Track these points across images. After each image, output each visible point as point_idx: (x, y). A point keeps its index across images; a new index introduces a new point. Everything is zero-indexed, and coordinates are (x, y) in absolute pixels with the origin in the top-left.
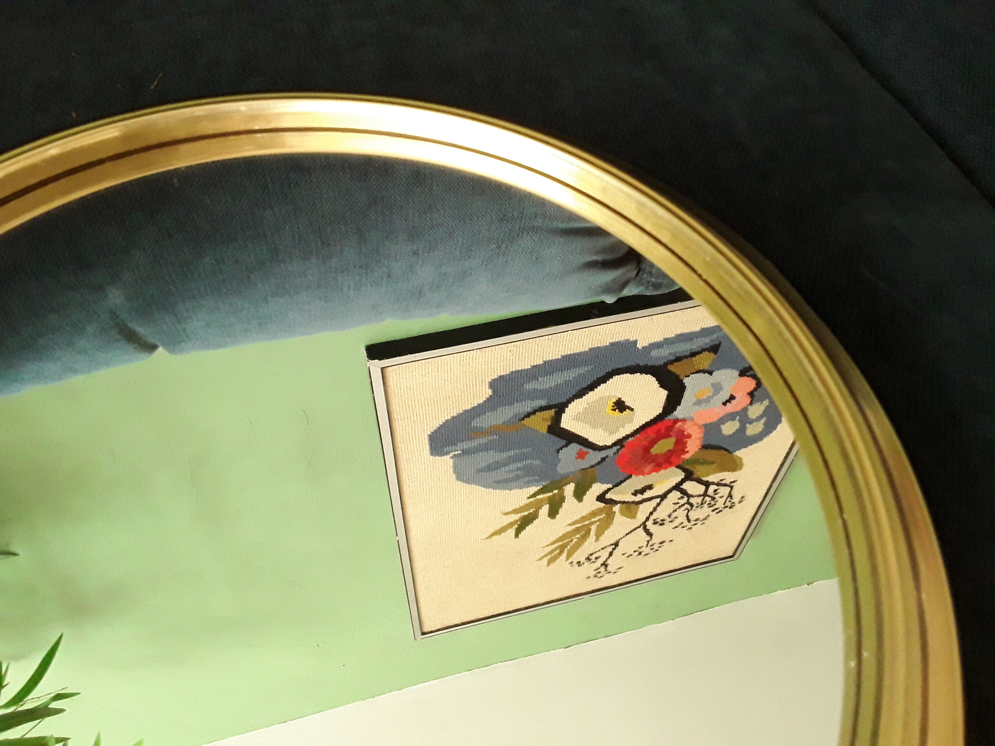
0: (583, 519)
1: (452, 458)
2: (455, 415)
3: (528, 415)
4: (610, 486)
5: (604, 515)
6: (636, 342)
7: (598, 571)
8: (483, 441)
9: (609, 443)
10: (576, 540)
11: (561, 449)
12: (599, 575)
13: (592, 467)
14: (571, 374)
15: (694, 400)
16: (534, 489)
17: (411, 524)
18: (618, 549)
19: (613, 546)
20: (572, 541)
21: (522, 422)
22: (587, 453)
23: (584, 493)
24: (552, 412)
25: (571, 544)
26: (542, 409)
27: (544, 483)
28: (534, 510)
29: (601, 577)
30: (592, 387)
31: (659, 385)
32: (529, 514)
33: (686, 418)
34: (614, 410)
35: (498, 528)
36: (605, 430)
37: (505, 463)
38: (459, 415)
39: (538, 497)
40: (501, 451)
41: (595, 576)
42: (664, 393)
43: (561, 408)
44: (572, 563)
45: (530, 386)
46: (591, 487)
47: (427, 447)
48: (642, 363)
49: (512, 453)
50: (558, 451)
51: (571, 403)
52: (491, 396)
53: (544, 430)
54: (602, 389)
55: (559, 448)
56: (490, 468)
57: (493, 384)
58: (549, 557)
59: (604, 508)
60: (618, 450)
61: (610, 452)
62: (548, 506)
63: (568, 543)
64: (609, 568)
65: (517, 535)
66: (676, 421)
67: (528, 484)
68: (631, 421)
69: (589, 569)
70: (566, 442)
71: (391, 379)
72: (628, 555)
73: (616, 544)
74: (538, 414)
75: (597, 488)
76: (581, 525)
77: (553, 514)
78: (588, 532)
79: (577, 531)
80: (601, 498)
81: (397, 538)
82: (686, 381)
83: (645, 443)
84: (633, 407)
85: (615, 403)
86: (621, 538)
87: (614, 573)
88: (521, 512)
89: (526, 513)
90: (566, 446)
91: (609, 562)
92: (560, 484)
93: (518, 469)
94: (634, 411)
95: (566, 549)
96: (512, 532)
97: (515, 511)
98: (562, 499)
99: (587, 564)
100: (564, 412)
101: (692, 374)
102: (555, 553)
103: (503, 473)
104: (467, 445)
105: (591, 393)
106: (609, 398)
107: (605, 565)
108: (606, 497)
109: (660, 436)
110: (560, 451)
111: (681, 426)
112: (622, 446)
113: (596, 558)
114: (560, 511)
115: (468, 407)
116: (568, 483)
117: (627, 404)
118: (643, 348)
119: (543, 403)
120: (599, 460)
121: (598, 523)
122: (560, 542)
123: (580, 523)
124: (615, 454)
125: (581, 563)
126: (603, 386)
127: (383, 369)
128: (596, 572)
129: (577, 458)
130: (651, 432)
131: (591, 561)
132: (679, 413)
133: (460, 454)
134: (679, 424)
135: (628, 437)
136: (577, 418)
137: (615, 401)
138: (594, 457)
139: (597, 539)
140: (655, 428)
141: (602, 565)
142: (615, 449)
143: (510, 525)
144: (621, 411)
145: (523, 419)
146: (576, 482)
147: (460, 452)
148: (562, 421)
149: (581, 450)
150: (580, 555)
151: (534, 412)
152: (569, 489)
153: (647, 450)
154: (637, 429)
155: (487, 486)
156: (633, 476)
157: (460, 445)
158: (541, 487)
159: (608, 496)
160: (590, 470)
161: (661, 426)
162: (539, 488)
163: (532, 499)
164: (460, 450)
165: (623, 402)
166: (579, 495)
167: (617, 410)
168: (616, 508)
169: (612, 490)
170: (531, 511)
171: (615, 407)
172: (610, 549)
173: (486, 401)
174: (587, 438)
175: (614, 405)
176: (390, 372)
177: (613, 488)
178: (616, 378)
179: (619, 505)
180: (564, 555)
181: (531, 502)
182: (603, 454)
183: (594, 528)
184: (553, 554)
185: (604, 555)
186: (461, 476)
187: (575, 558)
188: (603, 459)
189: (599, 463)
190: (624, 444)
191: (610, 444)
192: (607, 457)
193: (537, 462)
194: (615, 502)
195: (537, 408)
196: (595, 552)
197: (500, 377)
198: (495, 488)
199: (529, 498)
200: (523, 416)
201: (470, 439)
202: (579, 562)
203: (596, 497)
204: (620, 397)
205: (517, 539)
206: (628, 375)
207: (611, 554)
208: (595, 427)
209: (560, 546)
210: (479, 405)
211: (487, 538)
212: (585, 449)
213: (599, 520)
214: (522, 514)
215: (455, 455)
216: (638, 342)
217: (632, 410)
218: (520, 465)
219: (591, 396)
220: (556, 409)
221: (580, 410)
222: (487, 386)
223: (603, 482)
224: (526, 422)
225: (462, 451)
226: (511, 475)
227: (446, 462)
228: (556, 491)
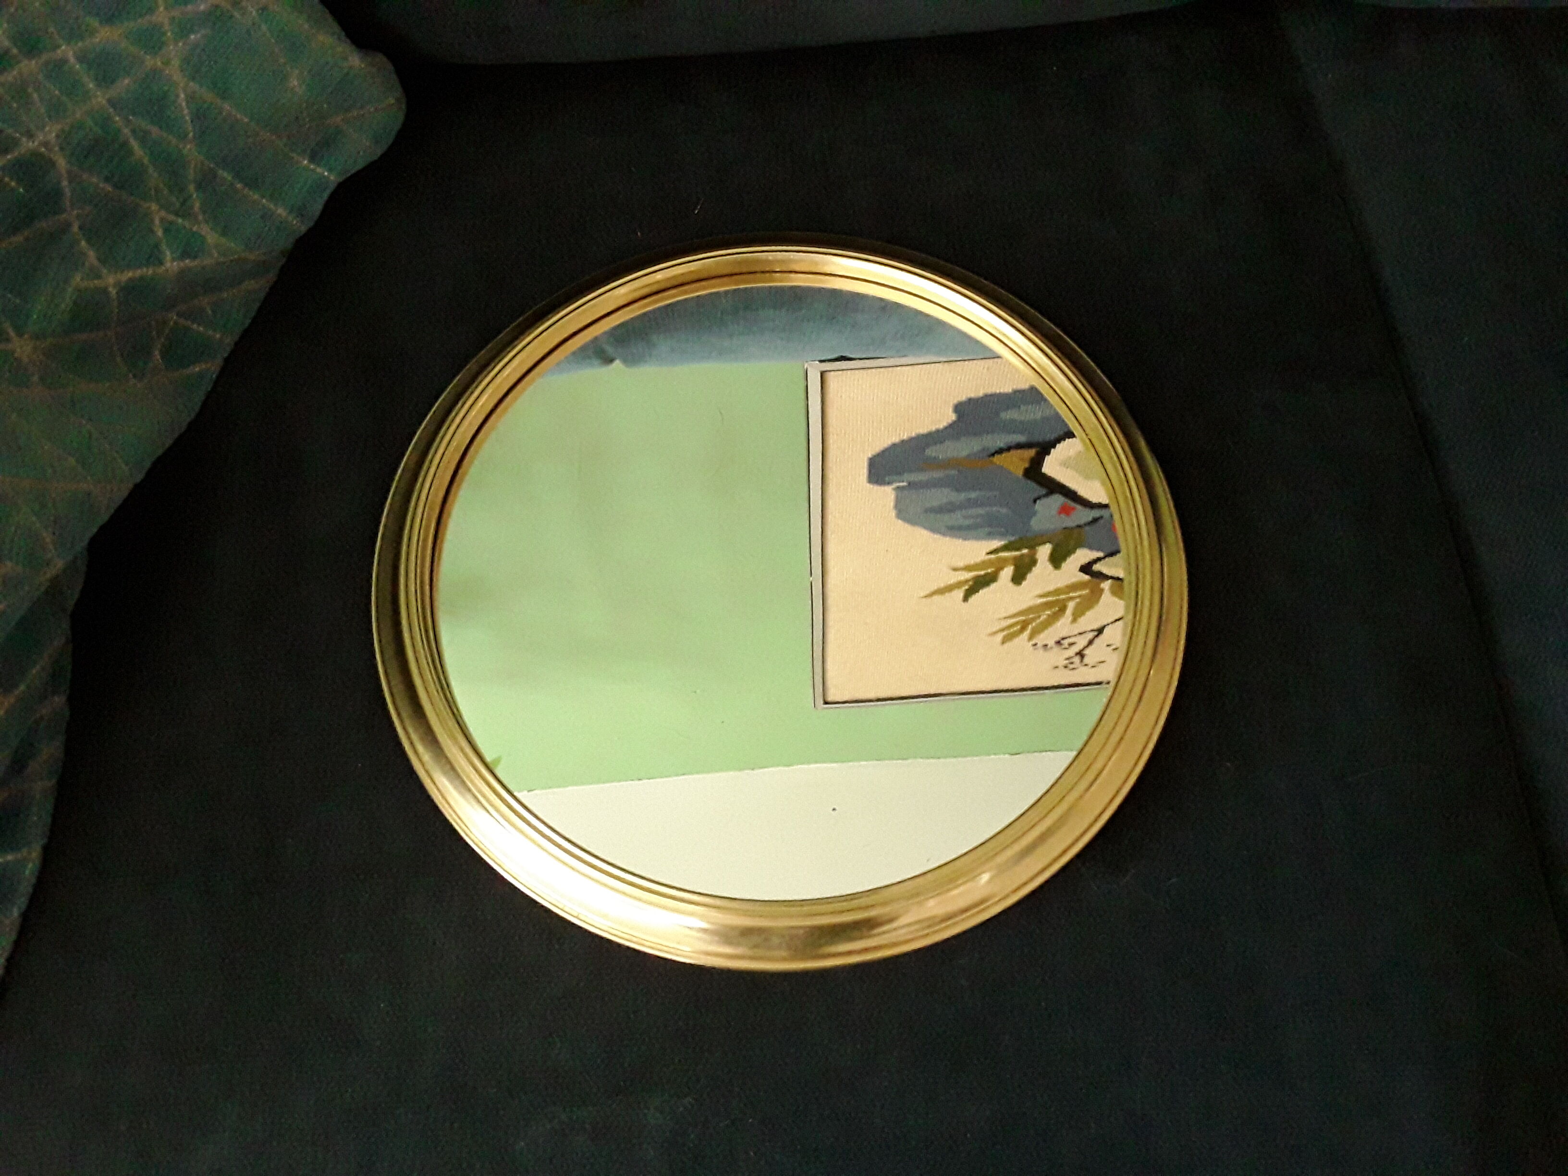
0: (1057, 592)
1: (894, 489)
2: (905, 437)
3: (1000, 451)
4: (1101, 554)
5: (1087, 591)
7: (1071, 661)
8: (937, 474)
9: (1103, 501)
10: (1045, 616)
11: (1039, 498)
12: (1071, 666)
13: (1079, 526)
16: (996, 544)
18: (1101, 637)
19: (1096, 633)
20: (1039, 617)
21: (991, 458)
22: (1073, 509)
23: (1064, 558)
24: (1032, 452)
25: (1038, 621)
26: (1019, 446)
27: (1012, 538)
28: (993, 569)
29: (1073, 669)
32: (986, 575)
35: (942, 585)
37: (961, 507)
38: (911, 439)
39: (999, 555)
40: (958, 490)
41: (1066, 667)
43: (1045, 448)
44: (1035, 645)
45: (1006, 415)
46: (1074, 552)
47: (865, 472)
49: (973, 495)
50: (1035, 501)
51: (1058, 444)
52: (954, 423)
53: (1020, 473)
55: (1036, 497)
56: (940, 510)
57: (959, 408)
58: (1005, 633)
59: (1089, 581)
61: (1104, 513)
62: (1012, 568)
63: (1033, 619)
64: (1086, 660)
65: (966, 598)
67: (990, 536)
69: (1059, 657)
70: (1047, 491)
71: (832, 387)
72: (1114, 647)
73: (1100, 631)
74: (1013, 452)
75: (1083, 556)
76: (1054, 598)
77: (1018, 578)
78: (1063, 609)
79: (1048, 605)
80: (1086, 569)
81: (811, 578)
86: (1108, 625)
87: (1093, 667)
88: (975, 570)
89: (982, 573)
90: (1046, 495)
91: (1086, 652)
92: (1033, 543)
93: (977, 516)
95: (1030, 626)
96: (960, 594)
97: (968, 568)
98: (1033, 562)
99: (1056, 649)
100: (1049, 453)
102: (1015, 629)
103: (957, 518)
104: (916, 477)
107: (1081, 654)
108: (1093, 568)
110: (1038, 501)
113: (1071, 644)
114: (1029, 576)
115: (924, 430)
116: (1044, 543)
119: (1021, 438)
120: (1090, 519)
121: (1078, 600)
122: (1023, 616)
123: (1054, 596)
125: (1049, 646)
127: (822, 374)
128: (1067, 662)
129: (1060, 513)
131: (1063, 647)
133: (906, 486)
136: (1065, 464)
139: (1074, 620)
141: (1077, 654)
143: (958, 585)
145: (993, 455)
146: (1054, 544)
147: (905, 484)
148: (1044, 465)
149: (1065, 504)
150: (1049, 636)
151: (1009, 449)
152: (1044, 551)
155: (934, 530)
157: (909, 476)
158: (1005, 542)
159: (1096, 567)
160: (1076, 531)
162: (1003, 543)
163: (993, 556)
166: (1057, 560)
168: (1106, 585)
169: (1102, 562)
170: (989, 571)
172: (1091, 635)
173: (946, 426)
174: (1075, 490)
176: (831, 378)
177: (1104, 558)
179: (1110, 581)
180: (1026, 633)
181: (990, 560)
182: (1096, 513)
183: (1071, 605)
184: (1012, 630)
185: (1082, 642)
186: (902, 512)
187: (1041, 639)
188: (1095, 520)
189: (1089, 524)
191: (1108, 501)
192: (1102, 517)
193: (1004, 511)
194: (1106, 577)
195: (1012, 445)
196: (1069, 637)
197: (969, 399)
198: (944, 535)
199: (988, 553)
200: (993, 451)
201: (921, 470)
202: (1046, 646)
203: (1079, 566)
205: (966, 603)
207: (1091, 642)
208: (1088, 477)
209: (1024, 621)
210: (938, 431)
211: (926, 597)
212: (1072, 504)
213: (1080, 596)
214: (977, 573)
215: (898, 487)
218: (980, 511)
220: (1038, 449)
221: (1072, 453)
222: (951, 410)
223: (1091, 548)
224: (997, 459)
225: (909, 484)
226: (967, 522)
227: (887, 494)
228: (1025, 551)
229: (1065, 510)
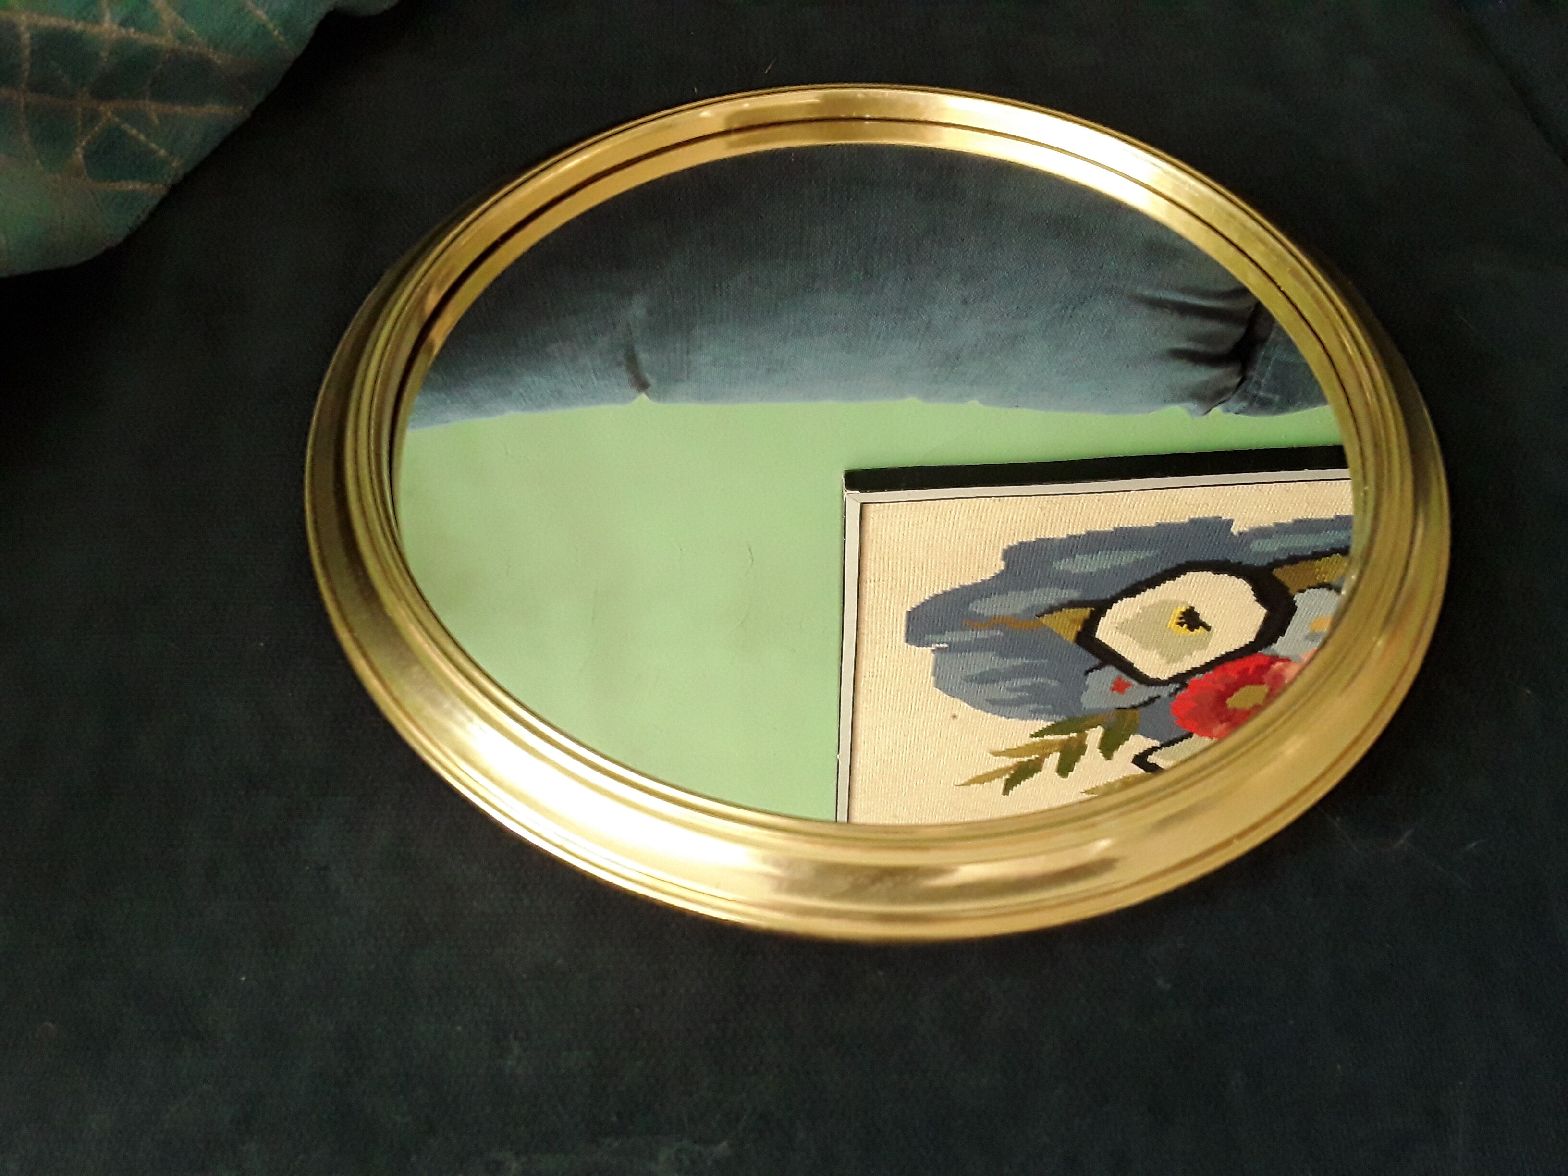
0: (1108, 785)
1: (933, 651)
2: (948, 589)
3: (1051, 610)
4: (1156, 743)
6: (1230, 523)
8: (981, 635)
9: (1164, 677)
11: (1091, 670)
13: (1134, 707)
14: (1126, 558)
15: (1307, 632)
16: (1042, 724)
17: (861, 739)
21: (1040, 619)
22: (1128, 685)
23: (1116, 747)
24: (1086, 612)
26: (1073, 604)
27: (1059, 719)
28: (1037, 756)
30: (1153, 582)
31: (1255, 598)
32: (1030, 761)
33: (1291, 658)
34: (1181, 624)
35: (981, 773)
36: (1162, 654)
37: (1006, 676)
38: (954, 591)
39: (1046, 737)
40: (1003, 655)
42: (1260, 612)
43: (1100, 608)
45: (1062, 565)
46: (1128, 739)
47: (902, 628)
48: (1234, 559)
49: (1019, 662)
50: (1086, 673)
51: (1116, 602)
52: (1002, 572)
53: (1071, 636)
54: (1167, 589)
55: (1088, 668)
56: (984, 678)
57: (1009, 554)
59: (1143, 776)
60: (1177, 690)
61: (1164, 692)
62: (1059, 754)
65: (1006, 791)
66: (1275, 658)
67: (1035, 714)
68: (1204, 645)
70: (1101, 661)
71: (871, 523)
74: (1066, 611)
75: (1137, 743)
77: (1064, 769)
80: (1140, 760)
81: (838, 756)
82: (1298, 598)
83: (1222, 688)
84: (1209, 625)
85: (1183, 613)
88: (1017, 757)
89: (1025, 759)
90: (1099, 667)
92: (1082, 724)
93: (1023, 688)
94: (1211, 632)
96: (999, 784)
97: (1009, 753)
98: (1081, 749)
100: (1104, 614)
101: (1310, 588)
103: (1001, 690)
104: (956, 637)
105: (1149, 592)
106: (1176, 604)
108: (1148, 760)
109: (1246, 679)
110: (1090, 674)
111: (1281, 669)
112: (1184, 685)
114: (1076, 766)
115: (968, 581)
116: (1094, 726)
117: (1203, 618)
118: (1241, 534)
119: (1074, 594)
120: (1146, 699)
124: (1170, 695)
126: (1169, 584)
127: (862, 505)
129: (1113, 690)
130: (1232, 671)
132: (1280, 647)
133: (946, 648)
134: (1278, 665)
135: (1194, 671)
136: (1122, 628)
137: (1183, 610)
138: (1138, 694)
140: (1240, 664)
142: (1172, 687)
143: (997, 774)
144: (1192, 628)
145: (1042, 615)
146: (1106, 726)
147: (945, 645)
148: (1099, 629)
149: (1119, 678)
151: (1060, 607)
152: (1095, 735)
153: (1222, 698)
154: (1212, 661)
155: (974, 705)
156: (1195, 736)
157: (950, 636)
158: (1053, 723)
159: (1151, 759)
160: (1130, 713)
161: (1250, 663)
162: (1049, 724)
163: (1037, 739)
164: (947, 643)
165: (1197, 615)
166: (1108, 748)
167: (1185, 626)
169: (1159, 751)
170: (1033, 757)
171: (1183, 620)
173: (994, 577)
174: (1132, 662)
175: (1182, 616)
176: (871, 510)
177: (1160, 748)
178: (1191, 577)
181: (1034, 743)
182: (1153, 691)
186: (942, 681)
188: (1152, 700)
189: (1145, 704)
190: (1187, 682)
191: (1166, 678)
192: (1159, 697)
193: (1054, 683)
195: (1066, 602)
197: (1021, 543)
198: (985, 711)
199: (1032, 736)
200: (1043, 610)
201: (963, 629)
203: (1132, 757)
204: (1192, 605)
205: (1006, 796)
206: (1209, 575)
208: (1146, 646)
210: (984, 581)
211: (963, 785)
212: (1126, 679)
214: (1019, 759)
215: (938, 648)
216: (1234, 523)
217: (1208, 628)
218: (1027, 682)
219: (1148, 597)
220: (1093, 609)
221: (1129, 616)
222: (1000, 556)
223: (1147, 735)
224: (1046, 620)
225: (950, 644)
226: (1013, 696)
227: (925, 656)
228: (1074, 735)
229: (1119, 687)
